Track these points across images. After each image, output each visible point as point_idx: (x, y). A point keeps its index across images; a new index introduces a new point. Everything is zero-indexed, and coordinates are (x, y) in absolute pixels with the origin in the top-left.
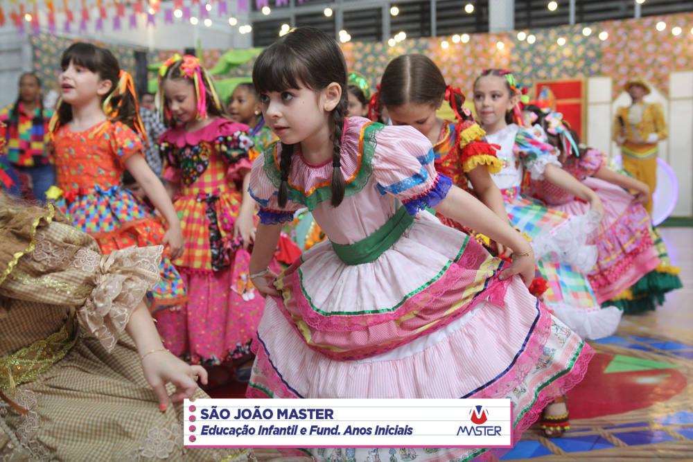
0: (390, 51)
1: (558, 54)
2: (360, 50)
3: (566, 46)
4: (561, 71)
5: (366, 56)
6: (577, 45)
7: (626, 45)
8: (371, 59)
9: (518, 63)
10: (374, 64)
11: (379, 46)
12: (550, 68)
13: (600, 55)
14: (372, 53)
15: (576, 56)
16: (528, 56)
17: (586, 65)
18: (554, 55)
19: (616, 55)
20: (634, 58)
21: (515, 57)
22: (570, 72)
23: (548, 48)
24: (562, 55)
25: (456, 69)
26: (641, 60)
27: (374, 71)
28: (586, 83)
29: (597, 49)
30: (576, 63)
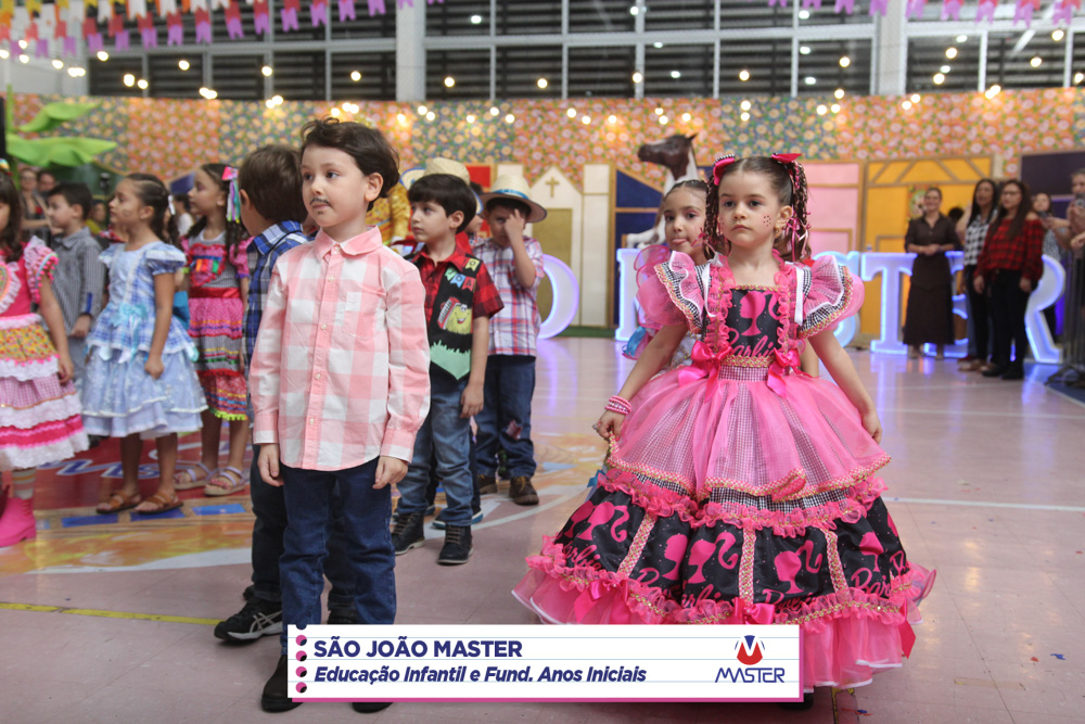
0: (266, 114)
1: (467, 130)
2: (229, 111)
3: (474, 124)
4: (469, 153)
5: (236, 117)
6: (487, 124)
7: (540, 128)
8: (242, 121)
9: (420, 139)
10: (246, 128)
11: (253, 107)
12: (457, 148)
13: (512, 138)
14: (243, 114)
15: (486, 137)
16: (432, 132)
17: (496, 147)
18: (462, 134)
19: (531, 139)
20: (549, 143)
21: (418, 132)
22: (479, 155)
23: (455, 124)
24: (470, 133)
26: (556, 146)
27: (245, 136)
28: (496, 170)
29: (509, 130)
30: (486, 144)
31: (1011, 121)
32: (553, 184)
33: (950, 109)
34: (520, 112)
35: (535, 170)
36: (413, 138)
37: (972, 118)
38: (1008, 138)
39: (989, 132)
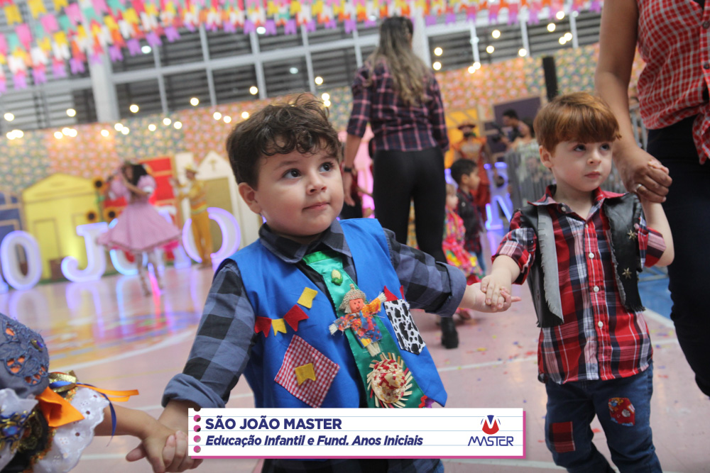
1: (151, 137)
3: (156, 130)
4: (156, 150)
6: (164, 131)
7: (200, 128)
9: (121, 146)
12: (146, 148)
13: (182, 137)
15: (165, 138)
16: (129, 141)
17: (173, 144)
18: (148, 138)
19: (195, 135)
20: (207, 136)
21: (119, 141)
22: (163, 150)
23: (142, 133)
24: (154, 138)
25: (71, 155)
26: (212, 138)
28: (174, 159)
29: (179, 133)
30: (166, 143)
31: (490, 83)
32: (213, 162)
33: (452, 80)
34: (184, 118)
35: (201, 154)
36: (116, 146)
37: (467, 83)
38: (489, 93)
39: (478, 92)
